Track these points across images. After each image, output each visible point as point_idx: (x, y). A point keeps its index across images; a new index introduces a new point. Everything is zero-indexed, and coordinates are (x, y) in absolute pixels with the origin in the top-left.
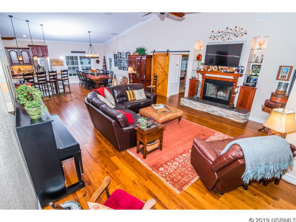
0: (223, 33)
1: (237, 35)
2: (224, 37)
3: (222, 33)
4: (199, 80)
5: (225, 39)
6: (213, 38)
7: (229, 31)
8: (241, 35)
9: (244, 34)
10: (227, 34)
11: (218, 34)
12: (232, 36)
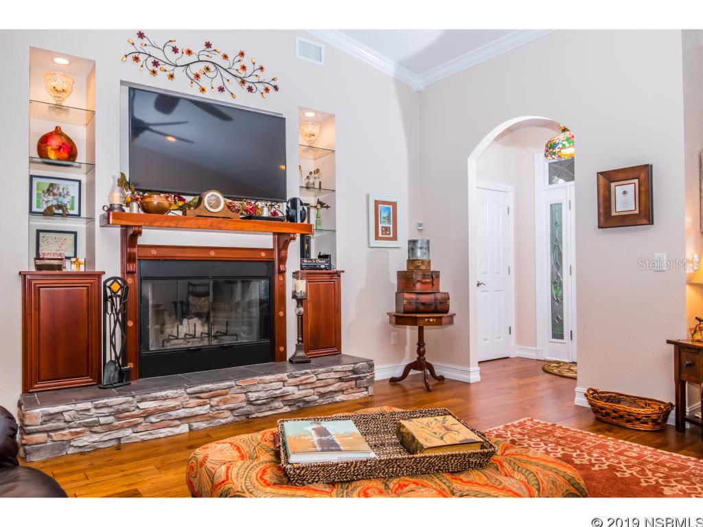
0: (193, 58)
1: (251, 85)
2: (202, 76)
3: (186, 59)
4: (98, 269)
5: (208, 88)
6: (151, 67)
7: (217, 59)
8: (261, 87)
9: (271, 88)
10: (212, 67)
11: (173, 57)
12: (233, 85)
